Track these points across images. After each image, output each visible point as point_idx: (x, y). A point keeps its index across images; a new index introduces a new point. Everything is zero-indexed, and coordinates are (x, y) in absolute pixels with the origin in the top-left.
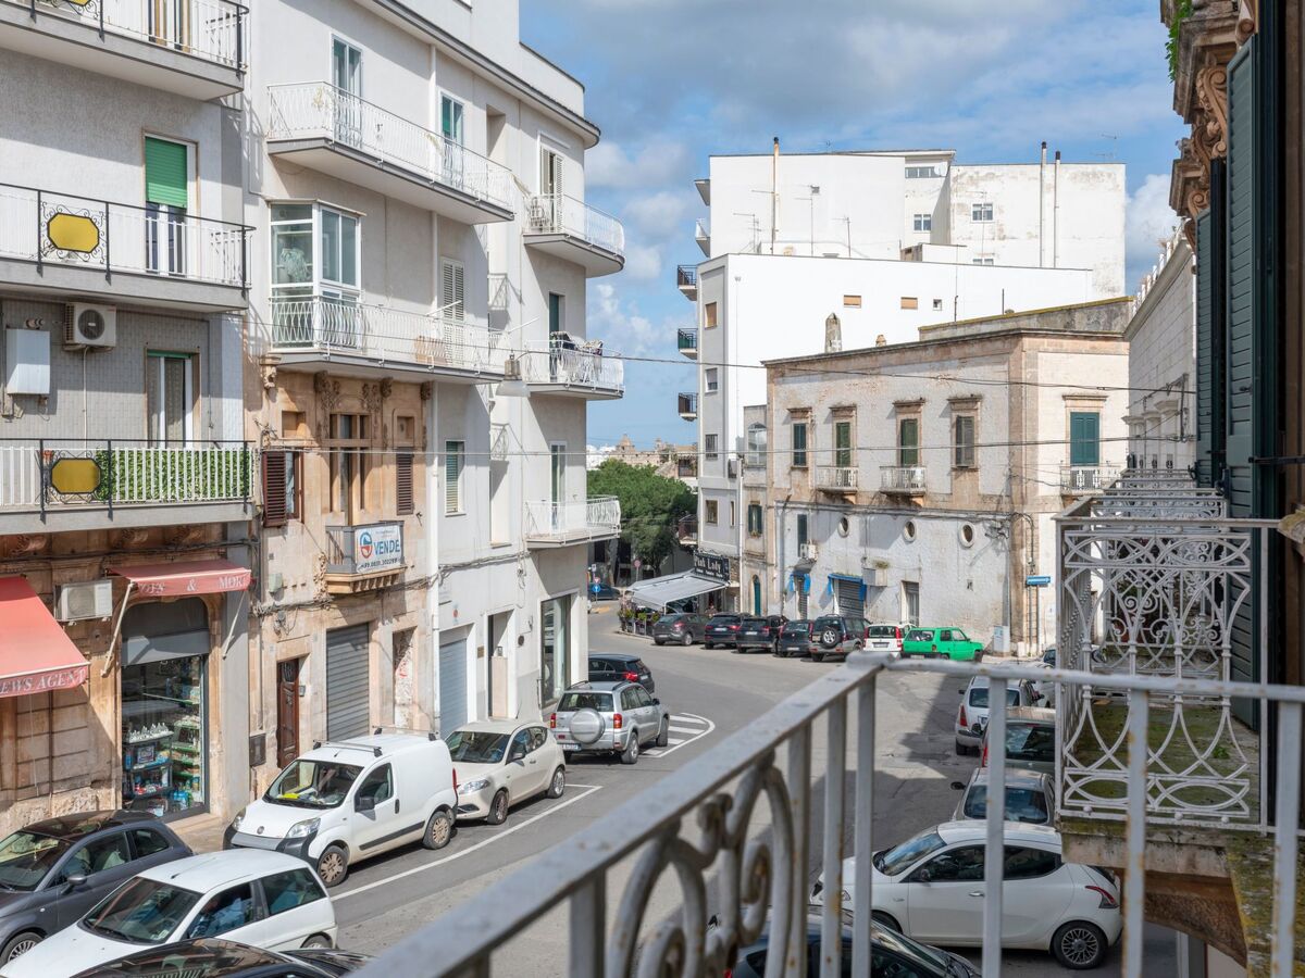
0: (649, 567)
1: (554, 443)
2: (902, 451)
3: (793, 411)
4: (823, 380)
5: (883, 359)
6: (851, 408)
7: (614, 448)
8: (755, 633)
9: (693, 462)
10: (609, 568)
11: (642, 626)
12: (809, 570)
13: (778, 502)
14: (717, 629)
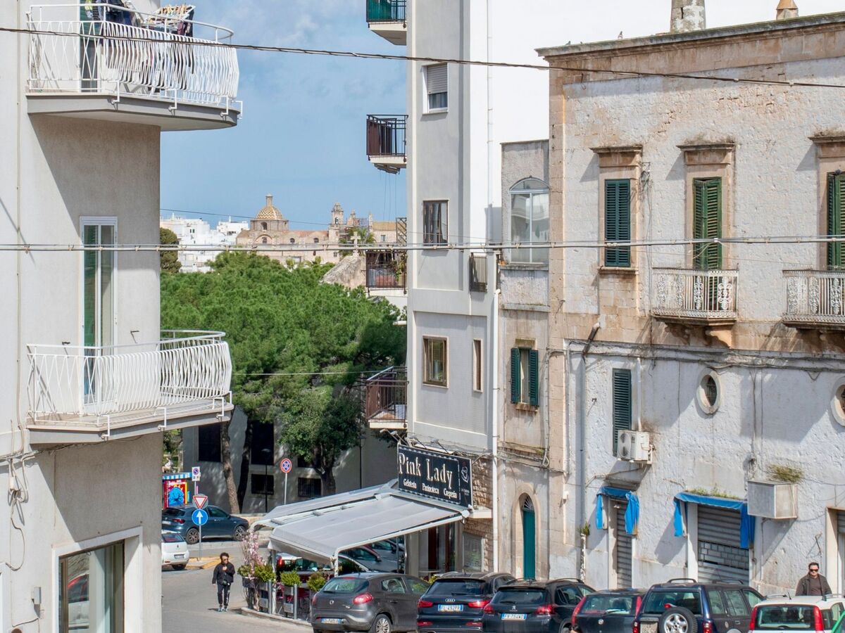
0: (310, 472)
1: (91, 221)
2: (829, 244)
3: (605, 153)
4: (666, 89)
5: (789, 45)
6: (724, 147)
7: (245, 226)
8: (522, 617)
9: (397, 258)
10: (226, 474)
11: (289, 598)
12: (635, 485)
13: (572, 342)
14: (444, 608)
